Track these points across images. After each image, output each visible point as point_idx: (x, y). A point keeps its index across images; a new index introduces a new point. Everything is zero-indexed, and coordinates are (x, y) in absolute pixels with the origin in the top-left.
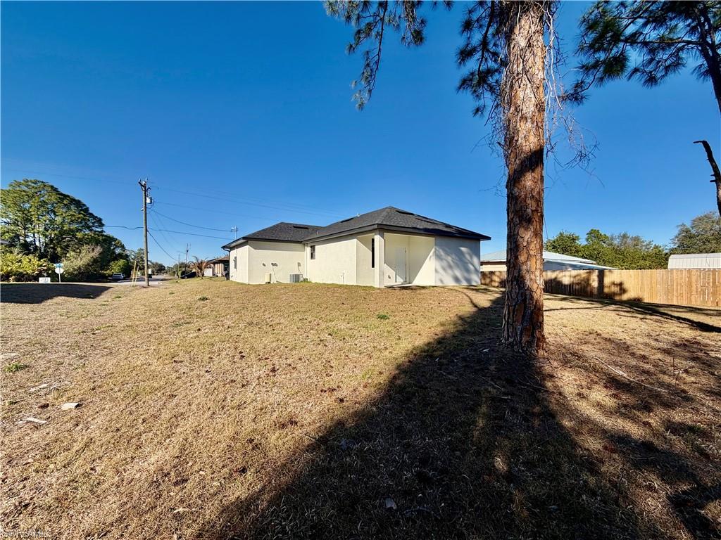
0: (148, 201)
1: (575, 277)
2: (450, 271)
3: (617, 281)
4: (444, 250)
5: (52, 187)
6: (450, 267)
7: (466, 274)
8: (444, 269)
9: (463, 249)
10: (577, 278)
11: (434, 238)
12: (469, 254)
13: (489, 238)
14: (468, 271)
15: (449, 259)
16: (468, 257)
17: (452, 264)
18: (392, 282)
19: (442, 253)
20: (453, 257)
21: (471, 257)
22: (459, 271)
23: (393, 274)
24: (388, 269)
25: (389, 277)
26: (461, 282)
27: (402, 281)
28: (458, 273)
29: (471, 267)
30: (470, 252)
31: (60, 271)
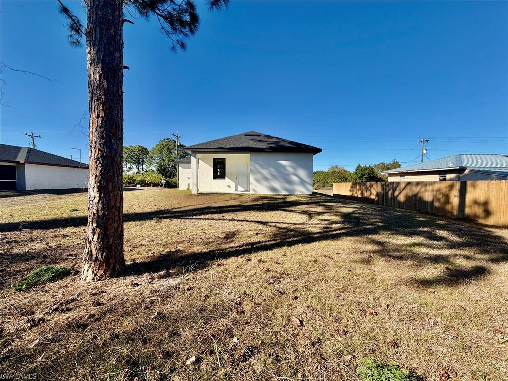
2: (266, 183)
3: (482, 199)
4: (260, 165)
6: (266, 179)
7: (287, 186)
9: (283, 162)
11: (249, 155)
12: (291, 166)
13: (319, 151)
14: (290, 182)
15: (265, 172)
16: (290, 169)
17: (268, 176)
18: (232, 190)
19: (258, 167)
20: (272, 170)
21: (294, 168)
22: (277, 182)
23: (233, 184)
24: (227, 180)
25: (229, 186)
26: (280, 192)
27: (243, 189)
28: (276, 184)
29: (294, 178)
30: (294, 165)
31: (163, 181)
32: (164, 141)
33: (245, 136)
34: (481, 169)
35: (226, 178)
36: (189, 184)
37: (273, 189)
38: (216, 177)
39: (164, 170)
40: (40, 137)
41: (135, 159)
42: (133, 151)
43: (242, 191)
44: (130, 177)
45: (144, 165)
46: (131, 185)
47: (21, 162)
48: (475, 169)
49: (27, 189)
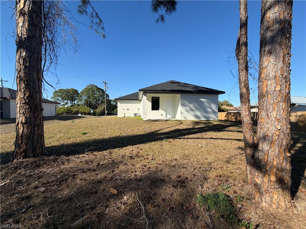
0: (106, 88)
1: (300, 116)
2: (192, 113)
4: (187, 101)
5: (96, 86)
6: (192, 110)
7: (205, 114)
8: (187, 111)
9: (202, 100)
10: (302, 117)
11: (180, 95)
12: (207, 102)
14: (207, 112)
15: (191, 106)
16: (207, 104)
17: (193, 108)
18: (164, 118)
19: (186, 103)
20: (195, 104)
21: (209, 104)
22: (199, 112)
23: (164, 113)
24: (160, 111)
25: (162, 115)
26: (201, 118)
27: (170, 117)
28: (198, 113)
29: (209, 110)
30: (208, 101)
31: (92, 112)
32: (90, 86)
33: (171, 83)
34: (303, 105)
35: (160, 109)
36: (125, 114)
37: (197, 117)
38: (153, 109)
39: (90, 104)
40: (7, 81)
41: (70, 97)
42: (68, 92)
43: (170, 118)
44: (68, 109)
45: (75, 102)
46: (69, 114)
47: (7, 98)
48: (301, 104)
49: (11, 118)
